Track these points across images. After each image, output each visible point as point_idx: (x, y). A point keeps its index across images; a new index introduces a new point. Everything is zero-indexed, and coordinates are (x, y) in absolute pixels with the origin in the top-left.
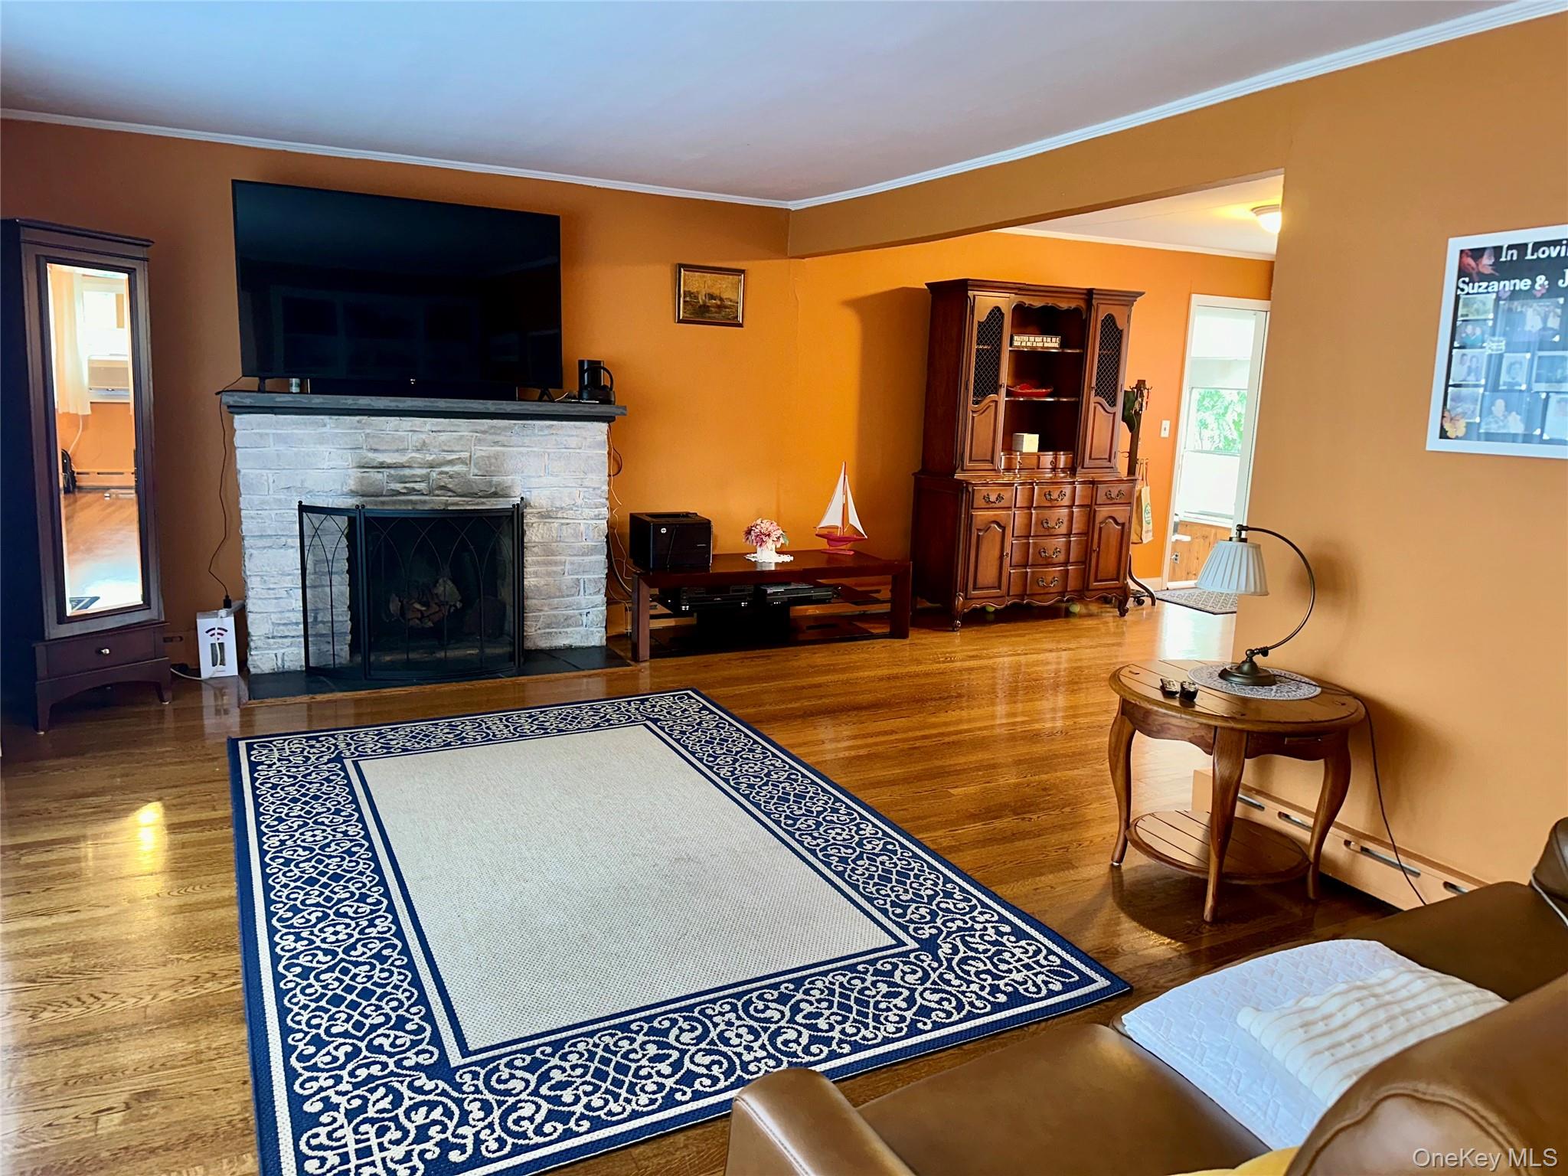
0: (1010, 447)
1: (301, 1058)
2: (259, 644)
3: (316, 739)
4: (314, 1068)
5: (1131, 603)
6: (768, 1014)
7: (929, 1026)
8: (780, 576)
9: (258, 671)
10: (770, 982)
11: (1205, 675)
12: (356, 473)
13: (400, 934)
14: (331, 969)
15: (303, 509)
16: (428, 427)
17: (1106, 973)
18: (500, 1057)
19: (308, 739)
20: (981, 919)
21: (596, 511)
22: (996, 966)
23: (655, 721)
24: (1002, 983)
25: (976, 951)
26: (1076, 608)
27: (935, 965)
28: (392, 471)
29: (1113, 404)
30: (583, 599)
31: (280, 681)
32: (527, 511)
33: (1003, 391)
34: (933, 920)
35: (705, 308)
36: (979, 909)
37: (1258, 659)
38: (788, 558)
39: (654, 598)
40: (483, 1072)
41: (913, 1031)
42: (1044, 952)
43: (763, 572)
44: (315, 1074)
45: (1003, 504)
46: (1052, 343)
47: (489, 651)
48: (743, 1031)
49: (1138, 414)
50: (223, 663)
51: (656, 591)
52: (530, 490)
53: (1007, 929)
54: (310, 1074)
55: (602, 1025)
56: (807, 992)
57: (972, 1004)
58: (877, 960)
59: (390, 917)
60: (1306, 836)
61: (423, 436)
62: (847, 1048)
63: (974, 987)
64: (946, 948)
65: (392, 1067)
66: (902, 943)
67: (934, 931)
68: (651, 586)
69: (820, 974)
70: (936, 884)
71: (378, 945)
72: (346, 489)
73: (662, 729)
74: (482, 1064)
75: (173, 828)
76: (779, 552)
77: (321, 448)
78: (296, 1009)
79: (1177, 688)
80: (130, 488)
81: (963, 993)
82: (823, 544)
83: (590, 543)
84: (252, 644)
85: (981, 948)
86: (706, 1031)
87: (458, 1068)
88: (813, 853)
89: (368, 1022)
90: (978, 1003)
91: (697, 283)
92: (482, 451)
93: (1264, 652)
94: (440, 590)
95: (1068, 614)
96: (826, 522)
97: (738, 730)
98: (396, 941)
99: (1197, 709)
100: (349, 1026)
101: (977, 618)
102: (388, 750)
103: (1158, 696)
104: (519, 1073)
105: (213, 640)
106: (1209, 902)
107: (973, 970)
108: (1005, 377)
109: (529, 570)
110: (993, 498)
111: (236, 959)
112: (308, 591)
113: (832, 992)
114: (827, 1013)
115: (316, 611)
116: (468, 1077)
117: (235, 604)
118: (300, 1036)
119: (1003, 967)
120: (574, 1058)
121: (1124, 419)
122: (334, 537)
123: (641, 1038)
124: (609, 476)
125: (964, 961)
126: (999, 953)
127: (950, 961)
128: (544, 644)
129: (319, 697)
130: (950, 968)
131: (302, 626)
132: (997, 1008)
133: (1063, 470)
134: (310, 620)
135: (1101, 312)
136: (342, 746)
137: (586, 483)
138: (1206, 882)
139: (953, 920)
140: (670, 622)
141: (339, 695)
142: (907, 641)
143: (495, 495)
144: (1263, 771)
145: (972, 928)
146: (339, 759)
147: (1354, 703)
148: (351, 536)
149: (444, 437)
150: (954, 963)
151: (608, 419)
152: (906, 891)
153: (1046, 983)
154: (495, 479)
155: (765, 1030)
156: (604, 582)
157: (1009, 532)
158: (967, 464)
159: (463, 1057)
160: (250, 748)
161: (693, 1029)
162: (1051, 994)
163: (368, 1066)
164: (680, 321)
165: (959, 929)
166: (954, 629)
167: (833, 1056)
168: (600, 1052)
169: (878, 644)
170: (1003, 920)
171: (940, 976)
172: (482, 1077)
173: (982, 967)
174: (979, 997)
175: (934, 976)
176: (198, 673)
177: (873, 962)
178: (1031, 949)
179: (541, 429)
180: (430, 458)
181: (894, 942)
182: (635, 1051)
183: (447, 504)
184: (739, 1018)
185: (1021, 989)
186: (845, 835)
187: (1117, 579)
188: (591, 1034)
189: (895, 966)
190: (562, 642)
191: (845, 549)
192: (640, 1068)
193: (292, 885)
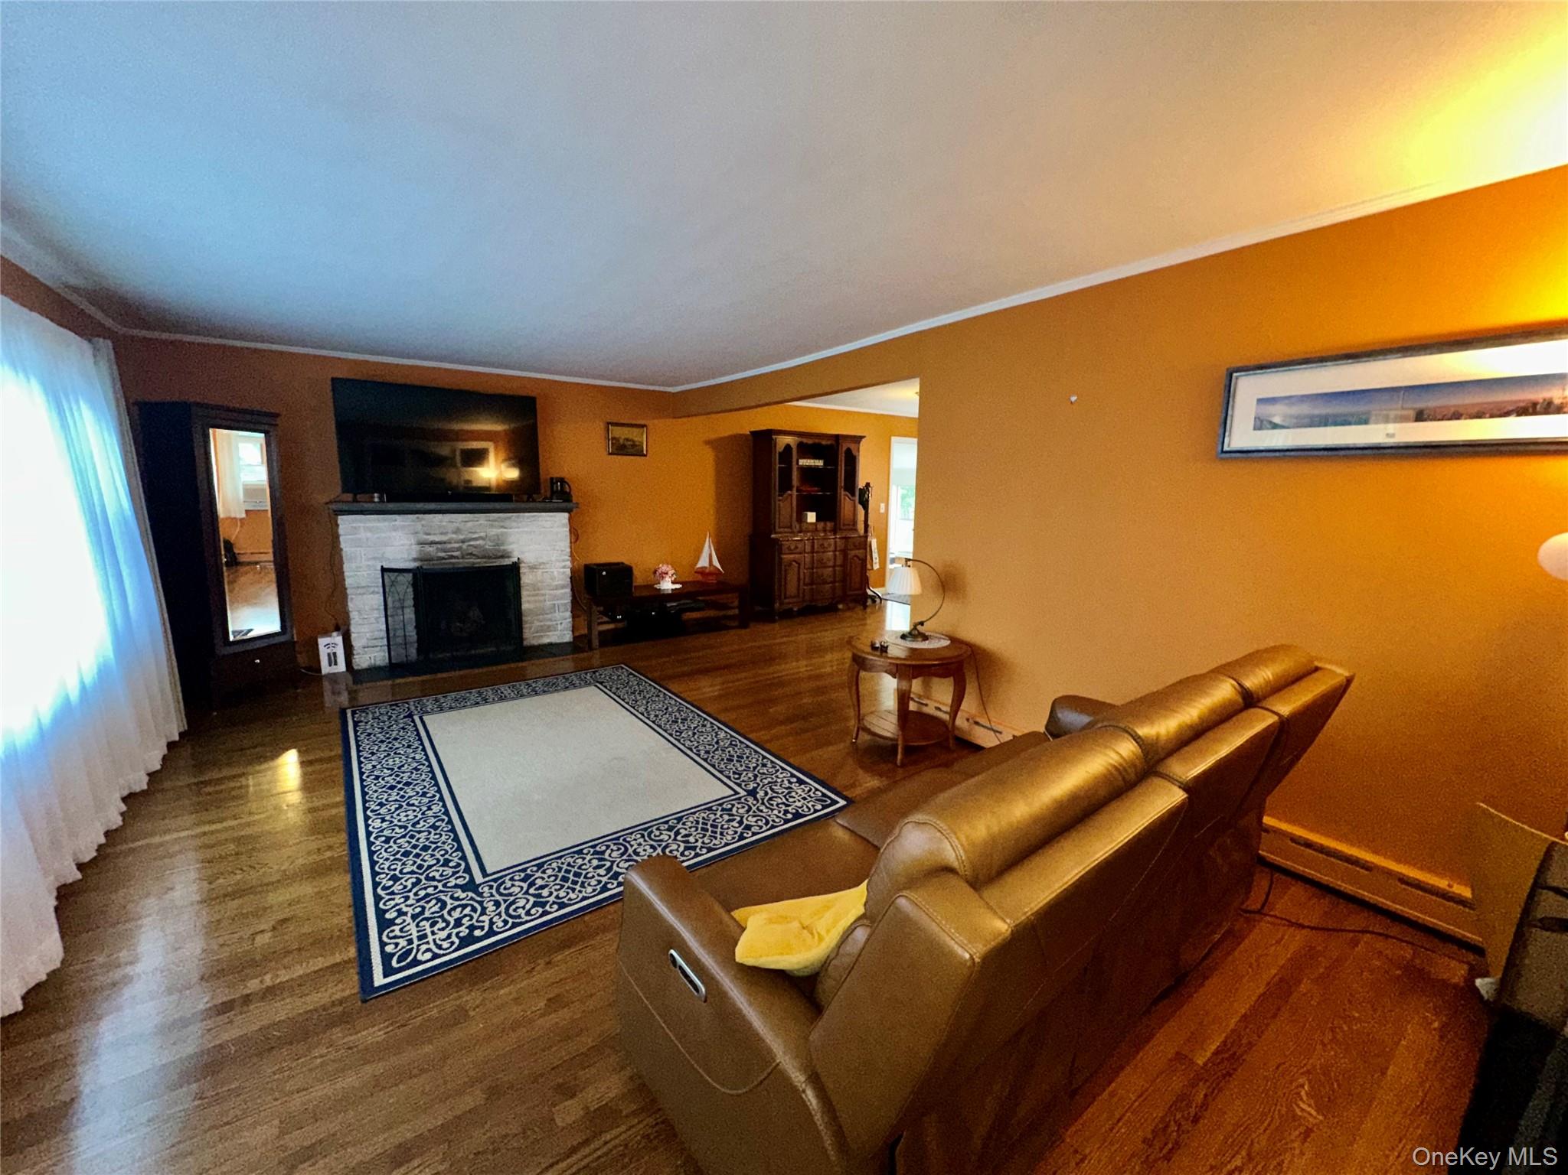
0: (801, 519)
1: (384, 888)
2: (360, 651)
3: (396, 705)
4: (393, 893)
5: (869, 602)
6: (662, 837)
7: (750, 834)
8: (674, 595)
9: (360, 668)
10: (664, 820)
11: (894, 637)
12: (418, 547)
13: (447, 813)
14: (404, 836)
15: (384, 570)
16: (460, 520)
17: (844, 798)
18: (506, 876)
19: (391, 705)
20: (781, 776)
21: (564, 564)
22: (787, 800)
23: (601, 683)
24: (790, 809)
25: (777, 793)
26: (840, 606)
27: (755, 802)
28: (439, 546)
29: (853, 494)
30: (557, 615)
31: (373, 673)
32: (522, 565)
33: (795, 489)
34: (755, 779)
35: (623, 447)
36: (781, 771)
37: (919, 627)
38: (678, 586)
39: (600, 613)
40: (495, 885)
41: (742, 838)
42: (813, 790)
43: (664, 594)
44: (393, 897)
45: (798, 550)
46: (820, 463)
47: (502, 648)
48: (647, 847)
49: (867, 501)
50: (336, 664)
51: (602, 609)
52: (523, 553)
53: (795, 780)
54: (390, 897)
55: (567, 852)
56: (684, 824)
57: (773, 821)
58: (723, 803)
59: (441, 804)
60: (946, 717)
61: (458, 525)
62: (704, 851)
63: (776, 812)
64: (761, 794)
65: (440, 887)
66: (736, 793)
67: (755, 785)
68: (598, 606)
69: (692, 813)
70: (758, 760)
71: (433, 820)
72: (411, 558)
73: (606, 687)
74: (495, 880)
75: (303, 764)
76: (673, 583)
77: (394, 534)
78: (381, 861)
79: (878, 645)
80: (270, 561)
81: (769, 816)
82: (700, 578)
83: (560, 582)
84: (355, 652)
85: (780, 791)
86: (626, 849)
87: (480, 885)
88: (691, 750)
89: (426, 864)
90: (777, 820)
91: (618, 432)
92: (494, 532)
93: (922, 623)
94: (471, 614)
95: (837, 610)
96: (700, 565)
97: (650, 685)
98: (444, 817)
99: (890, 656)
100: (414, 868)
101: (787, 615)
102: (441, 709)
103: (869, 649)
104: (517, 883)
105: (329, 651)
106: (899, 757)
107: (775, 803)
108: (795, 481)
109: (524, 599)
110: (792, 547)
111: (343, 837)
112: (389, 619)
113: (698, 822)
114: (695, 833)
115: (395, 630)
116: (486, 889)
117: (343, 628)
118: (383, 876)
119: (791, 800)
120: (549, 872)
121: (860, 503)
122: (404, 587)
123: (588, 857)
124: (571, 542)
125: (771, 799)
126: (789, 793)
127: (763, 800)
128: (535, 642)
129: (399, 681)
130: (763, 803)
131: (385, 640)
132: (787, 821)
133: (830, 531)
134: (391, 635)
135: (844, 446)
136: (413, 708)
137: (557, 548)
138: (897, 745)
139: (766, 778)
140: (611, 626)
141: (411, 679)
142: (748, 630)
143: (502, 557)
144: (927, 686)
145: (776, 782)
146: (410, 716)
147: (964, 647)
148: (415, 585)
149: (470, 524)
150: (765, 801)
151: (568, 511)
152: (741, 766)
153: (813, 806)
154: (502, 548)
155: (660, 846)
156: (570, 604)
157: (802, 567)
158: (778, 530)
159: (484, 877)
160: (354, 713)
161: (619, 849)
162: (816, 811)
163: (425, 889)
164: (610, 454)
165: (769, 783)
166: (773, 621)
167: (697, 855)
168: (565, 867)
169: (732, 632)
170: (793, 775)
171: (758, 808)
172: (495, 887)
173: (780, 801)
174: (778, 817)
175: (754, 808)
176: (320, 670)
177: (720, 805)
178: (807, 789)
179: (528, 518)
180: (462, 537)
181: (733, 793)
182: (585, 864)
183: (474, 564)
184: (645, 841)
185: (800, 810)
186: (709, 738)
187: (861, 589)
188: (560, 857)
189: (733, 805)
190: (546, 641)
191: (712, 580)
192: (587, 873)
193: (380, 790)
